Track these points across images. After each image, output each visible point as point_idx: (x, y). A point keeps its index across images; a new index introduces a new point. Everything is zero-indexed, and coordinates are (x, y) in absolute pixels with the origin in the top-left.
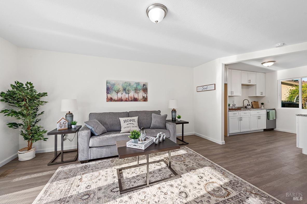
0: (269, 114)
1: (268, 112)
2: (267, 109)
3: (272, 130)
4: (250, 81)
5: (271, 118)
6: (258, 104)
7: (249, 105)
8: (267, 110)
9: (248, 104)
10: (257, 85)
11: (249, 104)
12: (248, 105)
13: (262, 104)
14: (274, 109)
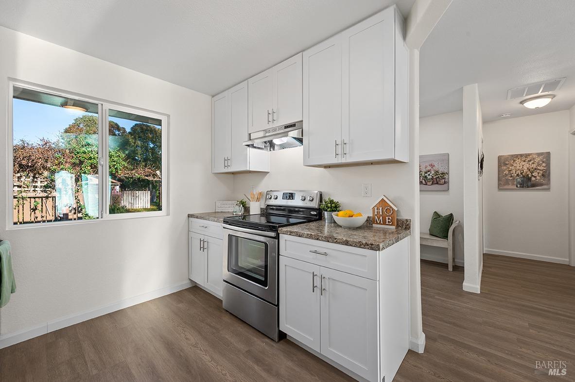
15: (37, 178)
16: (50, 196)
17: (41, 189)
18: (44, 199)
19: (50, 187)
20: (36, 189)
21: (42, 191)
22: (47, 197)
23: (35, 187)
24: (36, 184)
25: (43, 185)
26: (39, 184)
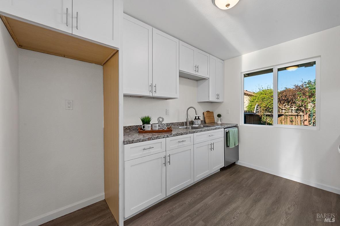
0: (229, 136)
1: (227, 133)
2: (226, 126)
3: (234, 164)
4: (197, 68)
5: (232, 146)
6: (214, 117)
7: (199, 119)
8: (226, 129)
9: (196, 117)
10: (210, 79)
11: (198, 117)
12: (196, 119)
13: (219, 116)
14: (236, 126)
15: (292, 105)
16: (298, 115)
17: (295, 111)
18: (296, 116)
19: (299, 110)
20: (292, 111)
21: (295, 112)
22: (297, 115)
23: (292, 110)
24: (292, 109)
25: (295, 109)
26: (293, 109)
